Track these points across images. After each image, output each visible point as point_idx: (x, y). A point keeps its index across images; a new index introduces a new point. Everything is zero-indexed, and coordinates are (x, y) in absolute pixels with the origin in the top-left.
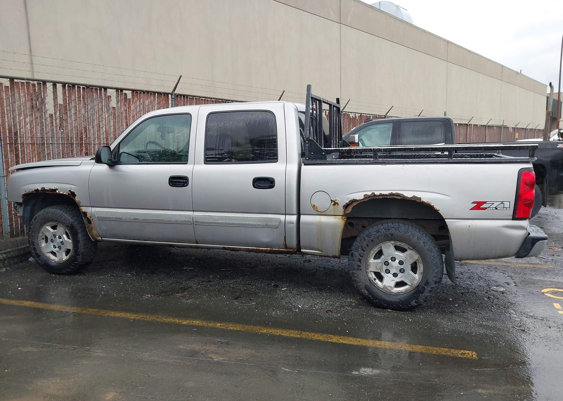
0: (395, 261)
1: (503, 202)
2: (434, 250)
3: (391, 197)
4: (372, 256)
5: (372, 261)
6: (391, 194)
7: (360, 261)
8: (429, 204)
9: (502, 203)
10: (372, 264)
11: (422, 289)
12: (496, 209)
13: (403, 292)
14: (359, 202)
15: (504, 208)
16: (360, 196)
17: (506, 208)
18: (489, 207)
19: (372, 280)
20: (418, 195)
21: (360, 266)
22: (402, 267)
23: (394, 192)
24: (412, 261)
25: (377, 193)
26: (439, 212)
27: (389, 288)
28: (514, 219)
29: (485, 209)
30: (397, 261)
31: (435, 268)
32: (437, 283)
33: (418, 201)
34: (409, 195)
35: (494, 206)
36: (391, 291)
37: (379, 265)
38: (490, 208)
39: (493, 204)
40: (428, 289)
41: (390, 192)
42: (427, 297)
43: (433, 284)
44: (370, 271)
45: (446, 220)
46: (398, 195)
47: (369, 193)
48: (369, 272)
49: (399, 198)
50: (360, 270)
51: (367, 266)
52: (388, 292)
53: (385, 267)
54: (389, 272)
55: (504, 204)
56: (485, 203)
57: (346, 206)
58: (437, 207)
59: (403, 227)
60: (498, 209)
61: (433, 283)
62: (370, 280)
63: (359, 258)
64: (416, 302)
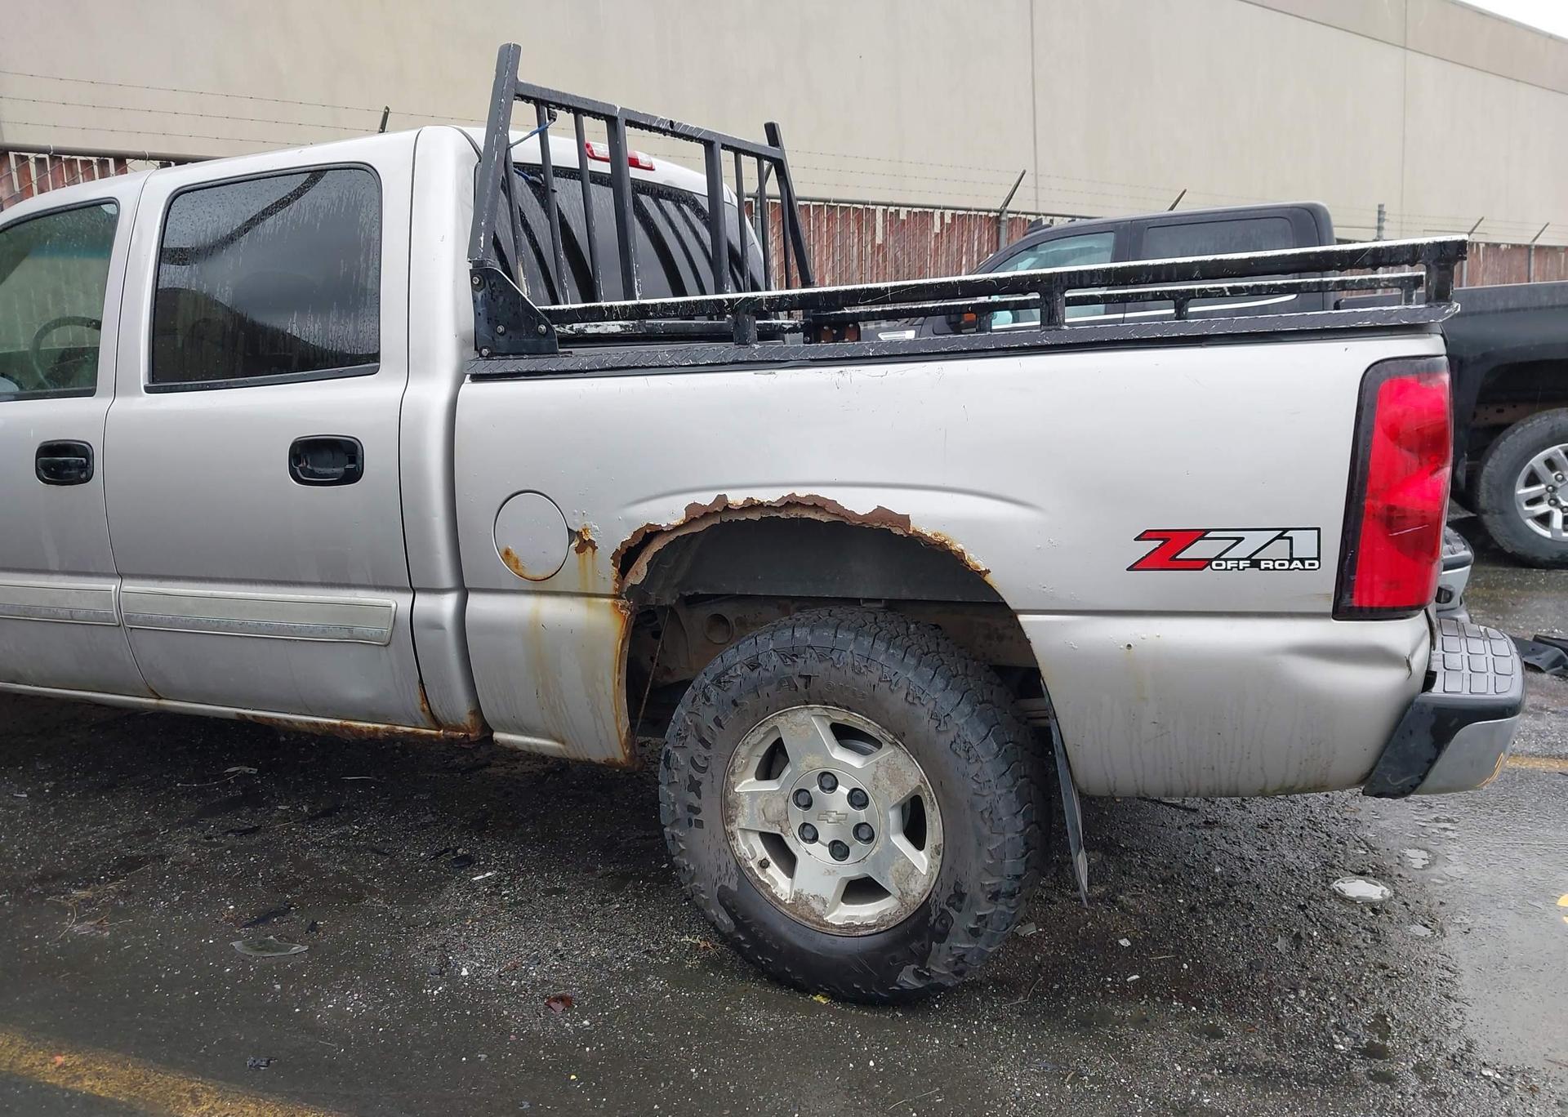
0: (834, 788)
1: (1285, 530)
2: (979, 750)
3: (793, 513)
4: (747, 765)
5: (747, 785)
6: (790, 503)
7: (695, 787)
8: (942, 544)
9: (1279, 537)
10: (746, 800)
11: (939, 919)
12: (1255, 564)
13: (868, 927)
14: (672, 537)
15: (1291, 561)
16: (669, 512)
17: (1302, 561)
18: (1215, 559)
19: (750, 869)
20: (898, 503)
21: (697, 811)
22: (862, 815)
23: (802, 493)
24: (898, 795)
25: (736, 498)
26: (989, 578)
27: (817, 906)
28: (1341, 612)
29: (1200, 564)
30: (843, 790)
31: (986, 831)
32: (1001, 900)
33: (899, 532)
34: (859, 503)
35: (1242, 550)
36: (828, 918)
37: (774, 805)
38: (1226, 560)
39: (1240, 540)
40: (963, 921)
41: (786, 492)
42: (961, 958)
43: (984, 903)
44: (744, 830)
45: (1022, 618)
46: (818, 504)
47: (706, 499)
48: (739, 834)
49: (825, 519)
50: (700, 824)
51: (727, 808)
52: (814, 922)
53: (798, 816)
54: (815, 839)
55: (1291, 539)
56: (1201, 534)
57: (626, 557)
58: (977, 559)
59: (852, 647)
60: (1263, 566)
61: (982, 897)
62: (740, 867)
63: (691, 777)
64: (919, 976)
